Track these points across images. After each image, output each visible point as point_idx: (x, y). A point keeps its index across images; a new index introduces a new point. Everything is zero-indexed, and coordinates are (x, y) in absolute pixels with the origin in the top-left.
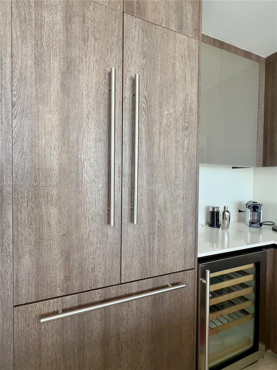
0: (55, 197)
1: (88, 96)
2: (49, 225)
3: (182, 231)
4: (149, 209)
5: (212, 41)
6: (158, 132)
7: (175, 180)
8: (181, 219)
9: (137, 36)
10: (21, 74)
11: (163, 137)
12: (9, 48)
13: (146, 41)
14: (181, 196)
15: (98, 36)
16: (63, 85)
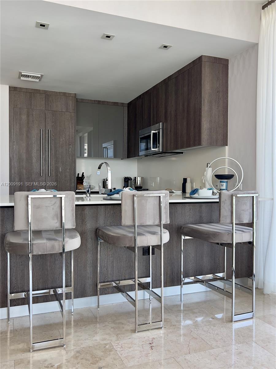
0: (25, 167)
1: (34, 137)
2: (23, 175)
3: (69, 181)
4: (55, 172)
5: (93, 102)
6: (58, 147)
7: (66, 163)
8: (68, 177)
9: (50, 116)
10: (16, 133)
11: (60, 148)
12: (13, 127)
13: (53, 117)
14: (69, 169)
15: (37, 119)
16: (27, 135)
